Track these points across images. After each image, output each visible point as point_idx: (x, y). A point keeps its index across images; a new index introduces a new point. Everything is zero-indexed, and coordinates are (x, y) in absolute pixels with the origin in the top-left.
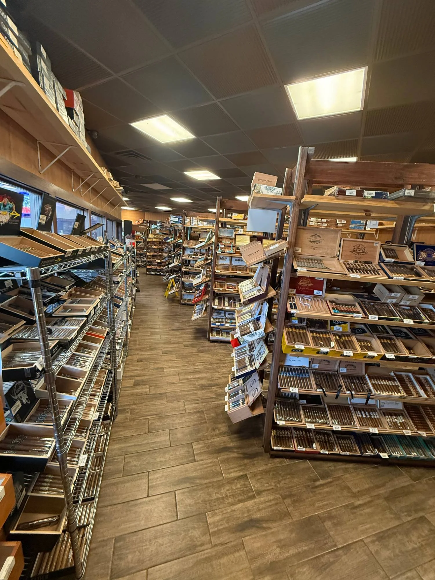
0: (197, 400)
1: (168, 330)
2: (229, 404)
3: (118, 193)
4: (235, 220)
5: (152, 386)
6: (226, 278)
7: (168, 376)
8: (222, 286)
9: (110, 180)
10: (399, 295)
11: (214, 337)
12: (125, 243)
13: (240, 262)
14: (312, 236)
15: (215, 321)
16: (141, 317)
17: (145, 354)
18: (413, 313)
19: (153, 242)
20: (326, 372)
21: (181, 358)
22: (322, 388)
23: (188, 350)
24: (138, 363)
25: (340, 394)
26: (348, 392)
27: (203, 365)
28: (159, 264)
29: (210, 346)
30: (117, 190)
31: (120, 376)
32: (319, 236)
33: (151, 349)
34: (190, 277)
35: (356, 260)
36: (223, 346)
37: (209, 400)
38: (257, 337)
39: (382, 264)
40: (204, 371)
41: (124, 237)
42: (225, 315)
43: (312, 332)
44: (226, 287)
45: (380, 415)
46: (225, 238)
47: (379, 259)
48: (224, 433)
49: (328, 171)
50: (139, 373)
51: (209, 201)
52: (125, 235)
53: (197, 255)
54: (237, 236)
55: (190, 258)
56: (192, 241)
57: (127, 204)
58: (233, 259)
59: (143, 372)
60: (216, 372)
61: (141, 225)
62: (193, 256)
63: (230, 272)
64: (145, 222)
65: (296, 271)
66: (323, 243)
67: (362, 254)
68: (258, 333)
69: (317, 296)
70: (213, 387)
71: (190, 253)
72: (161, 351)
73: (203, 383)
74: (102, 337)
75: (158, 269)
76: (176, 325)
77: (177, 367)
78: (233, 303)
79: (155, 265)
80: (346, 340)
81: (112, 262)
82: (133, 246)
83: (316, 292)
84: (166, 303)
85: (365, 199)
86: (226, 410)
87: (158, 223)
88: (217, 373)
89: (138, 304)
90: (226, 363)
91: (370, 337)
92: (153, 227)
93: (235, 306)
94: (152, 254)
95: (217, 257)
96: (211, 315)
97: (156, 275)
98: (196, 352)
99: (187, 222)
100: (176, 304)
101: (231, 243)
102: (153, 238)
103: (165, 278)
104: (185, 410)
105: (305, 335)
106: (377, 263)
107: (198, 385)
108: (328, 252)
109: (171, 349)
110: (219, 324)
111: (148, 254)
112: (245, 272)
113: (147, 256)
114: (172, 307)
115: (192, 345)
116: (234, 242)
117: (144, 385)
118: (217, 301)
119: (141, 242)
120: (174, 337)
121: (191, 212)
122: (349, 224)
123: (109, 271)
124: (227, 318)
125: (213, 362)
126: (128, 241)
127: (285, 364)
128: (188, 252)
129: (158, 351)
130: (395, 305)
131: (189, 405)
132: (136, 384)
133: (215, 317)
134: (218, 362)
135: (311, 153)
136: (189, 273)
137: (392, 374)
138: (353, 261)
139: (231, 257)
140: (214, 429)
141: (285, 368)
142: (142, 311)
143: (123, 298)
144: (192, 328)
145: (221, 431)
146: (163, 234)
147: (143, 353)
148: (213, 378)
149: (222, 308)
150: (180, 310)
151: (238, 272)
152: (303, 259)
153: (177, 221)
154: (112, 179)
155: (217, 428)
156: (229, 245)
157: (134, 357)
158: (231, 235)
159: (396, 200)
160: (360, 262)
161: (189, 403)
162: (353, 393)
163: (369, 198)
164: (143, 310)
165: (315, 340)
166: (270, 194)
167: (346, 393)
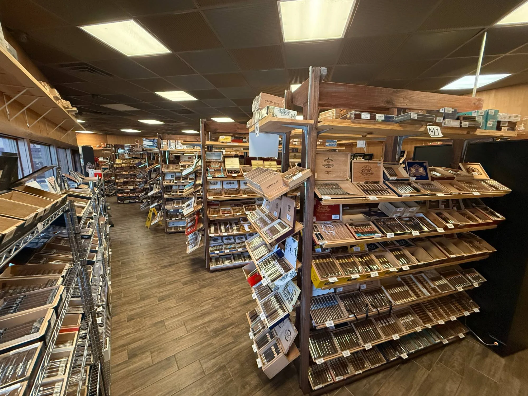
0: (215, 352)
1: (159, 268)
2: (261, 355)
3: (70, 115)
4: (223, 142)
5: (154, 352)
6: (219, 203)
7: (172, 330)
8: (217, 212)
9: (57, 98)
10: (402, 209)
11: (214, 266)
12: (87, 175)
13: (232, 185)
14: (325, 160)
15: (213, 249)
16: (122, 258)
17: (136, 308)
18: (414, 223)
19: (122, 167)
20: (350, 293)
21: (183, 301)
22: (353, 313)
23: (189, 288)
24: (128, 324)
25: (369, 314)
26: (374, 310)
27: (209, 303)
28: (133, 191)
29: (211, 278)
30: (68, 111)
31: (108, 357)
32: (331, 160)
33: (143, 299)
34: (174, 203)
35: (367, 181)
36: (225, 274)
37: (227, 348)
38: (289, 279)
39: (387, 182)
40: (213, 311)
41: (85, 167)
42: (223, 241)
43: (338, 258)
44: (221, 212)
45: (395, 319)
46: (213, 162)
47: (384, 178)
48: (256, 387)
49: (333, 94)
50: (133, 337)
51: (183, 123)
52: (86, 163)
53: (180, 180)
54: (226, 159)
55: (171, 184)
56: (171, 166)
57: (84, 128)
58: (225, 183)
59: (138, 335)
60: (226, 308)
61: (103, 150)
62: (175, 181)
63: (224, 197)
64: (108, 146)
65: (321, 200)
66: (336, 167)
67: (369, 174)
68: (289, 275)
69: (335, 221)
70: (228, 329)
71: (170, 178)
72: (155, 298)
73: (216, 327)
74: (75, 330)
75: (131, 197)
76: (166, 261)
77: (180, 315)
78: (229, 228)
79: (128, 193)
80: (367, 260)
81: (78, 215)
82: (100, 178)
83: (334, 217)
84: (149, 235)
85: (376, 122)
86: (259, 367)
87: (126, 147)
88: (228, 309)
89: (114, 242)
90: (234, 294)
91: (383, 251)
92: (120, 151)
93: (233, 230)
94: (122, 181)
95: (207, 182)
96: (208, 244)
97: (130, 203)
98: (197, 289)
99: (163, 145)
100: (162, 234)
101: (220, 167)
102: (121, 164)
103: (142, 206)
104: (203, 372)
105: (333, 264)
106: (383, 182)
107: (211, 332)
108: (341, 175)
109: (168, 292)
110: (218, 252)
111: (117, 181)
112: (238, 195)
113: (115, 184)
114: (158, 238)
115: (192, 282)
116: (223, 165)
117: (144, 353)
118: (212, 229)
119: (107, 168)
120: (169, 275)
121: (166, 135)
122: (325, 142)
123: (74, 230)
124: (225, 244)
125: (221, 296)
126: (91, 172)
127: (313, 296)
128: (168, 177)
129: (152, 299)
130: (400, 218)
131: (206, 362)
132: (132, 355)
133: (212, 245)
134: (225, 295)
135: (324, 73)
136: (172, 200)
137: (399, 279)
138: (363, 182)
139: (222, 182)
140: (243, 387)
141: (313, 300)
142: (121, 250)
143: (97, 249)
144: (187, 260)
145: (252, 386)
146: (133, 158)
147: (132, 307)
148: (225, 316)
149: (220, 235)
150: (166, 240)
151: (232, 196)
152: (321, 185)
153: (152, 144)
154: (60, 98)
155: (247, 383)
156: (218, 169)
157: (122, 315)
158: (219, 159)
159: (401, 123)
160: (370, 183)
161: (206, 360)
162: (379, 309)
163: (380, 121)
164: (123, 248)
165: (344, 268)
166: (284, 117)
167: (373, 311)
